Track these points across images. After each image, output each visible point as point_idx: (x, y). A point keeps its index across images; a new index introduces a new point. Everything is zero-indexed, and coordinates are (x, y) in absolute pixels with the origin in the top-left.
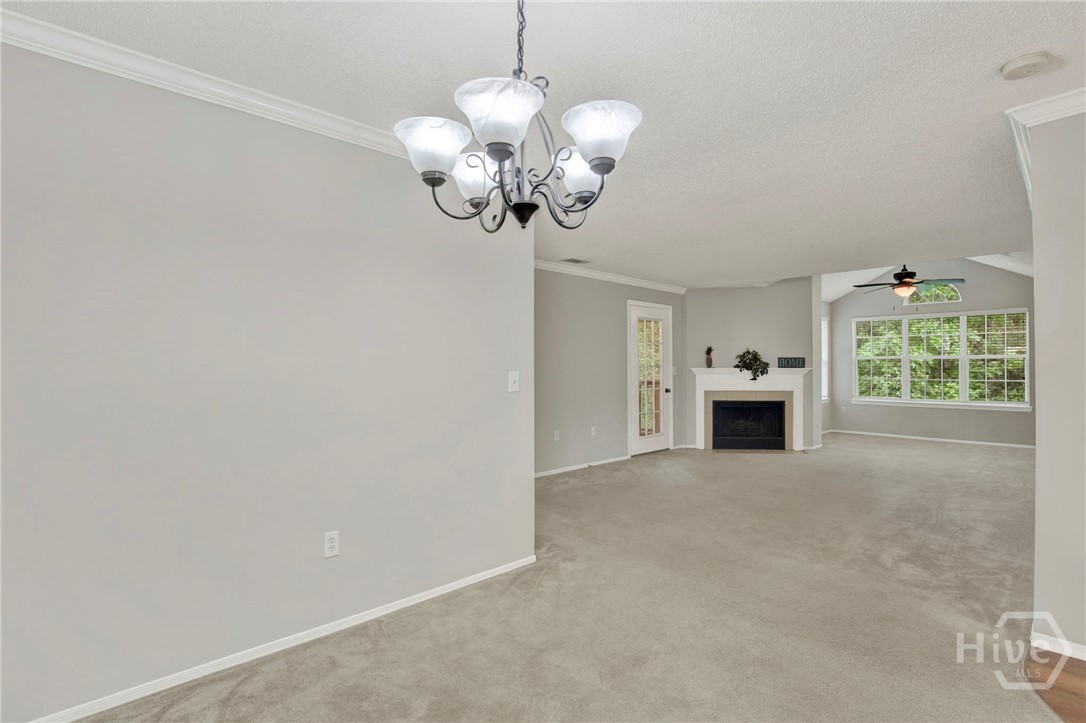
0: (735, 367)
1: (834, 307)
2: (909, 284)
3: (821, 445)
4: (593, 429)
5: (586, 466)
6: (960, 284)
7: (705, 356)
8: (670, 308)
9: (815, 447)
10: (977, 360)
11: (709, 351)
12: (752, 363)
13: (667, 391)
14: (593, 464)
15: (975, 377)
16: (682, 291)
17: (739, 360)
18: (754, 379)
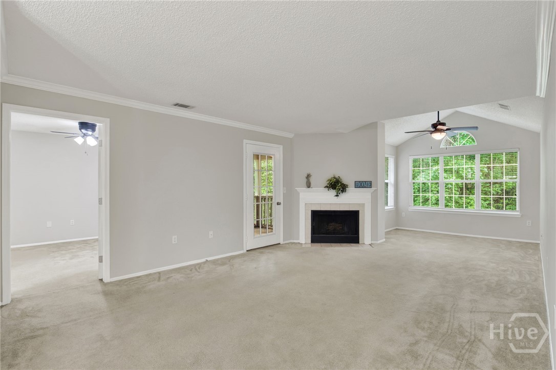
0: (325, 187)
1: (398, 150)
2: (441, 131)
3: (384, 240)
4: (211, 233)
5: (204, 260)
6: (474, 131)
7: (305, 180)
8: (281, 147)
9: (379, 242)
10: (486, 183)
11: (308, 176)
12: (337, 185)
13: (279, 204)
14: (209, 259)
15: (486, 194)
16: (291, 136)
17: (328, 182)
18: (337, 196)
